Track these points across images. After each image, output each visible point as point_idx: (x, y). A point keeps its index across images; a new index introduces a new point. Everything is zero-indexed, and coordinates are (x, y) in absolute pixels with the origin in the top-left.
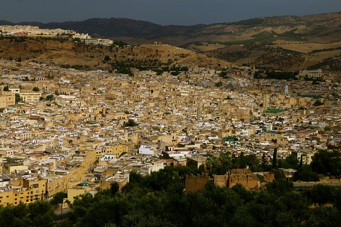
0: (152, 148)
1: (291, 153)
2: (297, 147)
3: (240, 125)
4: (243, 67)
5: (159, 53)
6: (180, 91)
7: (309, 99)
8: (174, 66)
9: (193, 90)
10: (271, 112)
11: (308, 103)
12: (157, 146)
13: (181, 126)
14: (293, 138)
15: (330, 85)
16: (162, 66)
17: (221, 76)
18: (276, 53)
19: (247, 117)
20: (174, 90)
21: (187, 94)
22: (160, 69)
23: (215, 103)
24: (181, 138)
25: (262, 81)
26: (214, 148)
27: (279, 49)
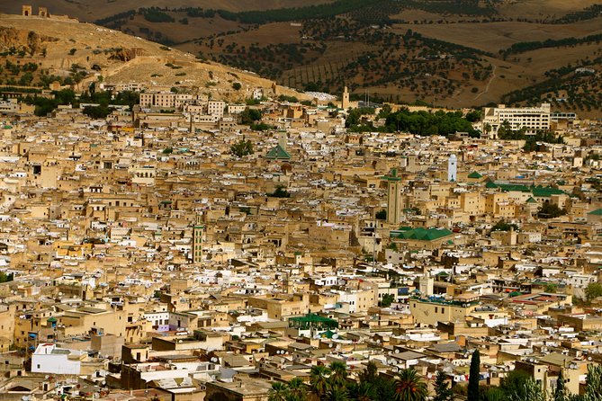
0: (73, 353)
1: (512, 367)
2: (521, 347)
3: (331, 279)
4: (309, 96)
5: (39, 44)
6: (131, 170)
7: (522, 197)
8: (92, 87)
9: (170, 167)
10: (413, 237)
11: (520, 210)
12: (88, 346)
13: (149, 282)
14: (500, 319)
15: (578, 154)
16: (52, 87)
17: (244, 123)
18: (402, 51)
19: (341, 252)
20: (108, 165)
21: (150, 181)
22: (45, 94)
23: (242, 210)
24: (153, 319)
25: (372, 139)
26: (272, 351)
27: (412, 39)
